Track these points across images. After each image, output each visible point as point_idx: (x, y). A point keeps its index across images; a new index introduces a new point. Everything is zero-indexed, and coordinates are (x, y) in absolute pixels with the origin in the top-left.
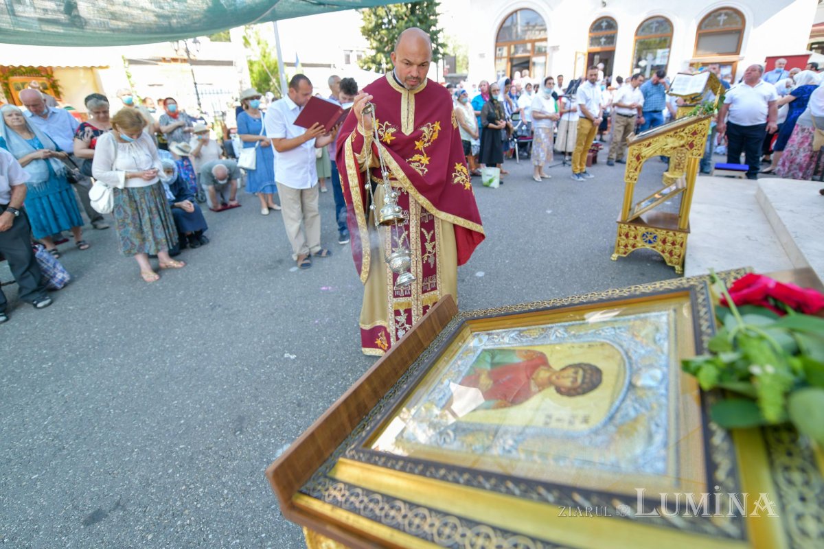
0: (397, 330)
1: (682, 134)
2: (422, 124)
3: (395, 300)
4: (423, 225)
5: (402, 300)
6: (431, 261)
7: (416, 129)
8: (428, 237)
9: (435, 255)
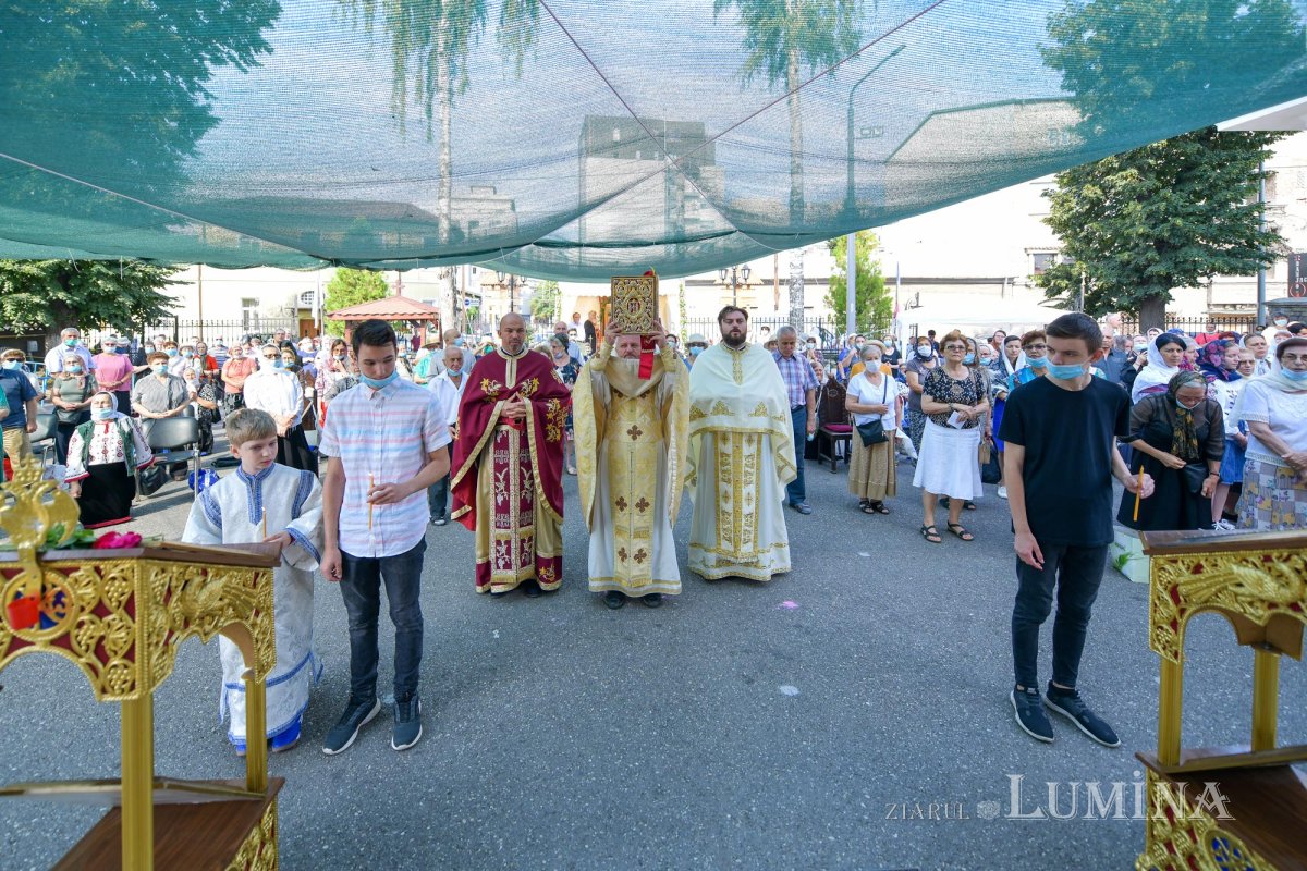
0: (497, 559)
1: (1284, 567)
2: (523, 380)
3: (497, 530)
4: (521, 464)
5: (503, 531)
6: (528, 497)
7: (517, 384)
8: (527, 475)
9: (532, 492)
